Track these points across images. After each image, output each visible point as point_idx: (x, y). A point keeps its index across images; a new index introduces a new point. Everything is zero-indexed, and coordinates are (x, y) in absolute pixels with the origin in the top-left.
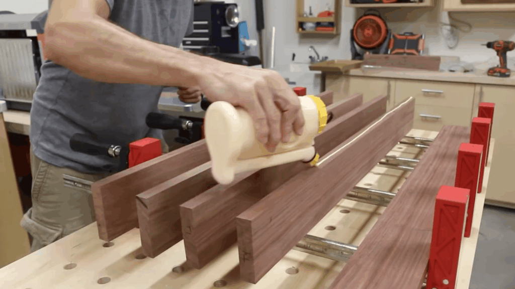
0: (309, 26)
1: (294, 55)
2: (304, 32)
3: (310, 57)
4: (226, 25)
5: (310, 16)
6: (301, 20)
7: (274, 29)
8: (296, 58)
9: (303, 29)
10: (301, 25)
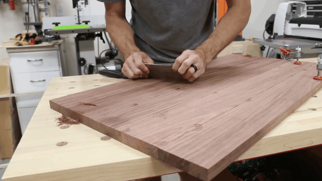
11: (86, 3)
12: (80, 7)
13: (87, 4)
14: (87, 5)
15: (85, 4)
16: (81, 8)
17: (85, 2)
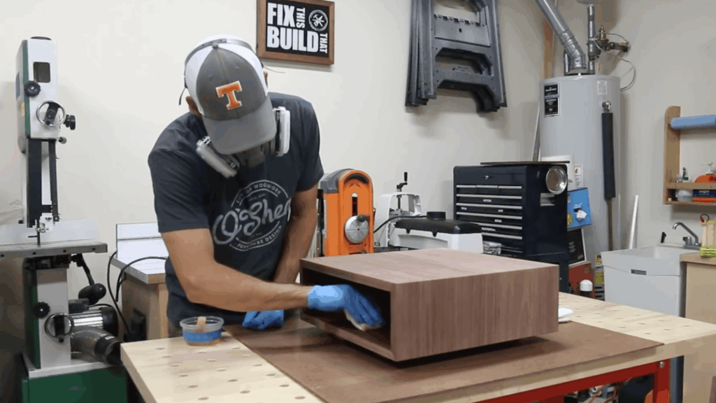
0: (683, 194)
1: (664, 235)
2: (675, 202)
3: (685, 239)
4: (547, 191)
5: (684, 181)
6: (672, 186)
7: (637, 197)
8: (666, 239)
9: (674, 199)
10: (672, 193)
11: (56, 218)
12: (44, 225)
13: (58, 220)
14: (56, 223)
15: (54, 220)
16: (46, 227)
17: (54, 218)
